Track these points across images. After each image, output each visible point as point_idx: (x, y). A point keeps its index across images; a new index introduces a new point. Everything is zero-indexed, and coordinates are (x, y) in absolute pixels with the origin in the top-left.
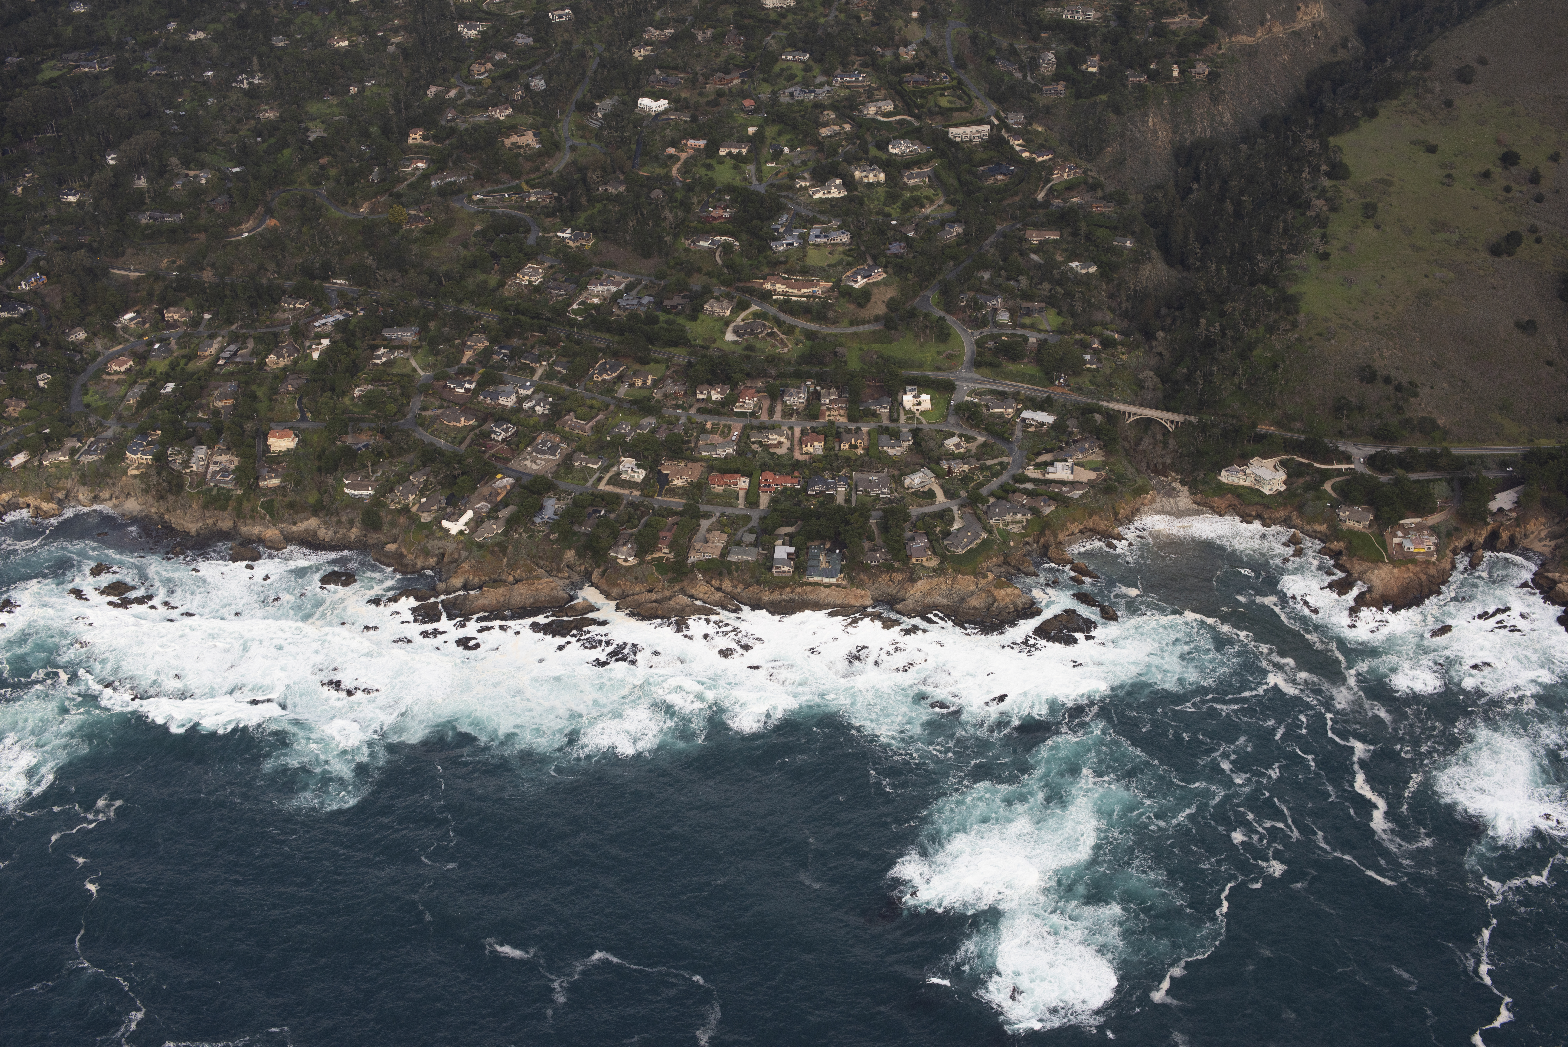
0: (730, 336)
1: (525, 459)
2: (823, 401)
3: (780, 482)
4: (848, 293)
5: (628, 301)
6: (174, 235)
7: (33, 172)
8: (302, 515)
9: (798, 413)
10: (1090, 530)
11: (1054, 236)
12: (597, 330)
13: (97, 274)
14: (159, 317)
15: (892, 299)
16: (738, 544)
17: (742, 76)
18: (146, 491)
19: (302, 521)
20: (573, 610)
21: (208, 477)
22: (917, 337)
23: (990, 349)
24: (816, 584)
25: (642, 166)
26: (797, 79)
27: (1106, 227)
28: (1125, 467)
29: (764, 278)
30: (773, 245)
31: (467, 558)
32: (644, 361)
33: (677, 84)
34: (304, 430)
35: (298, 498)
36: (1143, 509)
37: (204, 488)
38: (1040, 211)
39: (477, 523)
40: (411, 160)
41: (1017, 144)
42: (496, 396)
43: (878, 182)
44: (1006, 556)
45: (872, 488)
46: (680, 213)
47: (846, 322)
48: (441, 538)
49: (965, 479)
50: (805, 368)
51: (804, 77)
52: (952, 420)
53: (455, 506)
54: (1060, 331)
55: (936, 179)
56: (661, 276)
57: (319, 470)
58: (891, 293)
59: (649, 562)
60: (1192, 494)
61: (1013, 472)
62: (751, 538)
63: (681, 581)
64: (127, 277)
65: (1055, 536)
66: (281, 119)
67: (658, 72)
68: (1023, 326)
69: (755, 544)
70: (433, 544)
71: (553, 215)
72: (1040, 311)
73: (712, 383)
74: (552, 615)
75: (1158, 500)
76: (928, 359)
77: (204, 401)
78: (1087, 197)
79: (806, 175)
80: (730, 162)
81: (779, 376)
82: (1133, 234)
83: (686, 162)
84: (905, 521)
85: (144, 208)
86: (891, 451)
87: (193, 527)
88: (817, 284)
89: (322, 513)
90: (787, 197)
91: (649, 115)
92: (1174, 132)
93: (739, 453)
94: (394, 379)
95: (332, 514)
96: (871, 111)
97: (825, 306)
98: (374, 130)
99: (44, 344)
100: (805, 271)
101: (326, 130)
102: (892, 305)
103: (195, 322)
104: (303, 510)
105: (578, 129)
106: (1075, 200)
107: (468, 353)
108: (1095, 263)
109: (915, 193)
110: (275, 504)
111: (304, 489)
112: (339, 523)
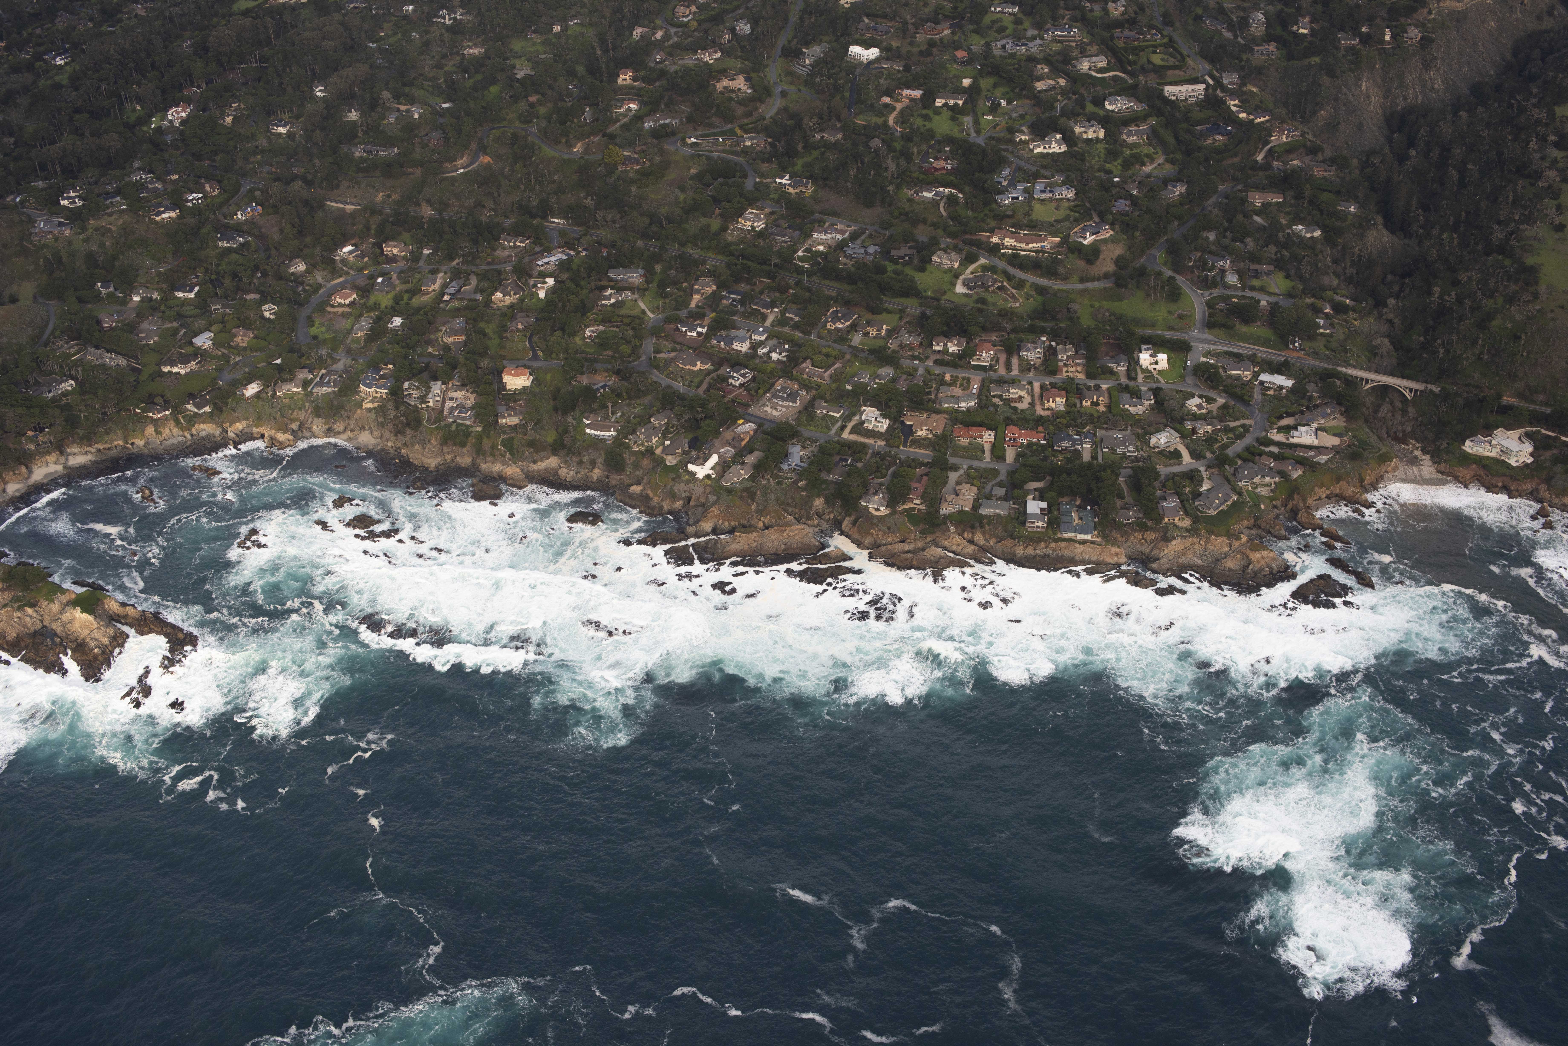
0: (960, 289)
1: (765, 405)
2: (1060, 357)
3: (1026, 437)
4: (1078, 250)
5: (855, 249)
6: (389, 169)
7: (239, 101)
8: (542, 454)
9: (1036, 368)
10: (1336, 495)
11: (1277, 199)
12: (825, 278)
13: (313, 206)
14: (378, 251)
15: (1120, 257)
16: (989, 497)
17: (952, 26)
18: (382, 425)
19: (542, 460)
20: (827, 558)
21: (446, 413)
22: (1148, 295)
23: (1222, 310)
24: (1070, 540)
25: (857, 114)
26: (1008, 32)
27: (1330, 192)
28: (1366, 434)
29: (992, 231)
30: (999, 198)
31: (714, 503)
32: (875, 311)
33: (887, 33)
34: (538, 369)
35: (538, 437)
36: (1387, 476)
37: (443, 423)
38: (1261, 173)
39: (723, 467)
40: (622, 102)
41: (1233, 104)
42: (730, 341)
43: (1097, 138)
44: (1256, 519)
45: (1118, 446)
46: (903, 163)
47: (1075, 278)
48: (687, 482)
49: (1210, 440)
50: (1039, 323)
51: (1015, 30)
52: (1190, 380)
53: (699, 449)
54: (1290, 295)
55: (1154, 136)
56: (885, 225)
57: (556, 409)
58: (1118, 251)
59: (901, 513)
60: (1434, 463)
61: (1256, 435)
62: (1001, 491)
63: (934, 532)
64: (343, 210)
65: (1305, 501)
66: (487, 56)
67: (866, 20)
68: (1253, 288)
69: (1005, 499)
70: (680, 488)
71: (769, 161)
72: (1268, 274)
73: (948, 335)
74: (806, 563)
75: (1401, 468)
76: (1160, 319)
77: (433, 337)
78: (1307, 159)
79: (1024, 128)
80: (947, 114)
81: (1014, 331)
82: (1356, 199)
83: (902, 112)
84: (1156, 480)
85: (357, 140)
86: (1133, 410)
87: (432, 462)
88: (1046, 239)
89: (562, 453)
90: (1007, 150)
91: (861, 63)
92: (1386, 97)
93: (981, 405)
94: (625, 321)
95: (574, 454)
96: (1084, 66)
97: (1055, 261)
98: (580, 69)
99: (265, 274)
100: (1033, 226)
101: (533, 68)
102: (1119, 262)
103: (415, 257)
104: (543, 449)
105: (786, 76)
106: (1295, 162)
107: (696, 297)
108: (1320, 227)
109: (1135, 151)
110: (515, 441)
111: (542, 428)
112: (580, 463)
